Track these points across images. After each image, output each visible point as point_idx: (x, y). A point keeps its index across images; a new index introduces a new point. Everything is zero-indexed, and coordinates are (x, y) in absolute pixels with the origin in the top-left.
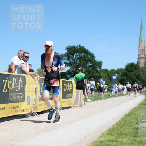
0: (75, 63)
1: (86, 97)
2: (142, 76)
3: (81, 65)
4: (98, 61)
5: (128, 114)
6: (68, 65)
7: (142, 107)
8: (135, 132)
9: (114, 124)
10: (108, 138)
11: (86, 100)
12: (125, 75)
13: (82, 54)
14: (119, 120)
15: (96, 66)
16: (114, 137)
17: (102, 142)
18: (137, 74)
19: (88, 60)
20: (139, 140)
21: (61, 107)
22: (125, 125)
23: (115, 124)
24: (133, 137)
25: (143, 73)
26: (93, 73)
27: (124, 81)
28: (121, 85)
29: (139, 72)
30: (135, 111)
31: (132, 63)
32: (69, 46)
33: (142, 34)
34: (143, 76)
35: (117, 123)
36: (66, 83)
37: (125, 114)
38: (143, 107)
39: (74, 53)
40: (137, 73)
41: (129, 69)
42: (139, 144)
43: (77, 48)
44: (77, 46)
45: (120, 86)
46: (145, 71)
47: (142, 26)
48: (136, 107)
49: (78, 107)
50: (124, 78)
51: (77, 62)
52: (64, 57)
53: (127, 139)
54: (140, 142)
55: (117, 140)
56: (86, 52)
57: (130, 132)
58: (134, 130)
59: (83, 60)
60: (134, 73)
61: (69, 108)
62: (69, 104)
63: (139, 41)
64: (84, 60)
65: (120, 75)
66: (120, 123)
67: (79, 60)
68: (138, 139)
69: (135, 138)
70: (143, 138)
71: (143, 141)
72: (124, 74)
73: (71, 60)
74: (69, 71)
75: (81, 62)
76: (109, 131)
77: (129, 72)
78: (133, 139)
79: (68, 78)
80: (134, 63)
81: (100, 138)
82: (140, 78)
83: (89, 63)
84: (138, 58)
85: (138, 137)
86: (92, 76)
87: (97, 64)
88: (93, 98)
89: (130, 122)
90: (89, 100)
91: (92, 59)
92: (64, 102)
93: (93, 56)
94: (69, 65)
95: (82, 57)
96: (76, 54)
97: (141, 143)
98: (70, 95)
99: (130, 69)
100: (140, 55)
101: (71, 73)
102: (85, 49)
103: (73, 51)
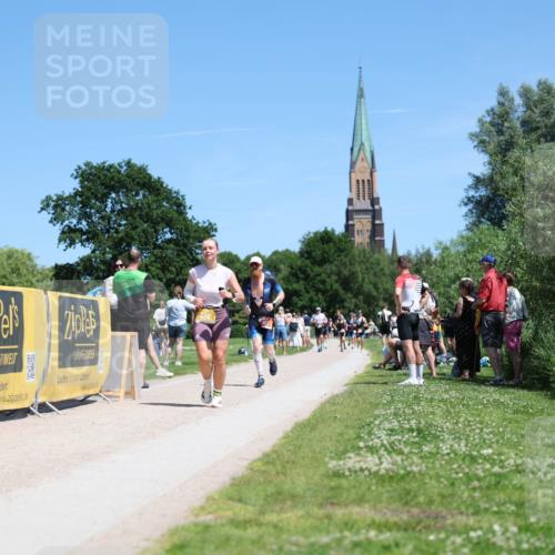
0: (112, 231)
1: (151, 358)
2: (363, 279)
3: (132, 239)
4: (198, 223)
5: (309, 420)
6: (84, 237)
7: (360, 395)
8: (332, 489)
9: (255, 461)
10: (229, 514)
11: (151, 371)
12: (302, 276)
13: (141, 196)
14: (274, 446)
15: (191, 241)
16: (250, 508)
17: (207, 527)
18: (346, 272)
19: (163, 219)
20: (344, 515)
21: (55, 400)
22: (293, 463)
23: (259, 459)
24: (321, 506)
25: (367, 269)
26: (181, 268)
27: (295, 299)
28: (286, 312)
29: (351, 264)
30: (333, 408)
31: (326, 232)
32: (87, 164)
33: (363, 121)
34: (367, 280)
35: (266, 455)
36: (73, 307)
37: (296, 420)
38: (364, 393)
39: (105, 191)
40: (342, 269)
41: (314, 254)
42: (341, 531)
43: (119, 172)
44: (119, 164)
45: (283, 315)
46: (371, 260)
47: (361, 95)
48: (337, 395)
49: (118, 397)
50: (295, 286)
51: (120, 225)
52: (67, 208)
53: (301, 512)
54: (346, 524)
55: (262, 519)
56: (154, 187)
57: (309, 489)
58: (326, 481)
59: (141, 216)
60: (334, 268)
61: (84, 401)
62: (84, 388)
63: (352, 149)
64: (148, 218)
65: (280, 276)
66: (275, 456)
67: (126, 219)
68: (339, 513)
69: (329, 510)
70: (356, 509)
71: (355, 522)
72: (297, 273)
73: (95, 219)
74: (86, 261)
75: (135, 228)
76: (232, 485)
77: (313, 263)
78: (321, 512)
79: (85, 288)
80: (333, 230)
81: (197, 515)
82: (355, 286)
83: (166, 230)
84: (348, 211)
85: (338, 504)
86: (177, 279)
87: (197, 234)
88: (179, 363)
89: (314, 452)
90: (162, 372)
91: (175, 215)
92: (64, 379)
93: (179, 205)
94: (88, 240)
95: (137, 208)
96: (114, 195)
97: (350, 526)
98: (89, 355)
99: (317, 253)
100: (355, 200)
101: (97, 269)
102: (150, 177)
103: (102, 184)
